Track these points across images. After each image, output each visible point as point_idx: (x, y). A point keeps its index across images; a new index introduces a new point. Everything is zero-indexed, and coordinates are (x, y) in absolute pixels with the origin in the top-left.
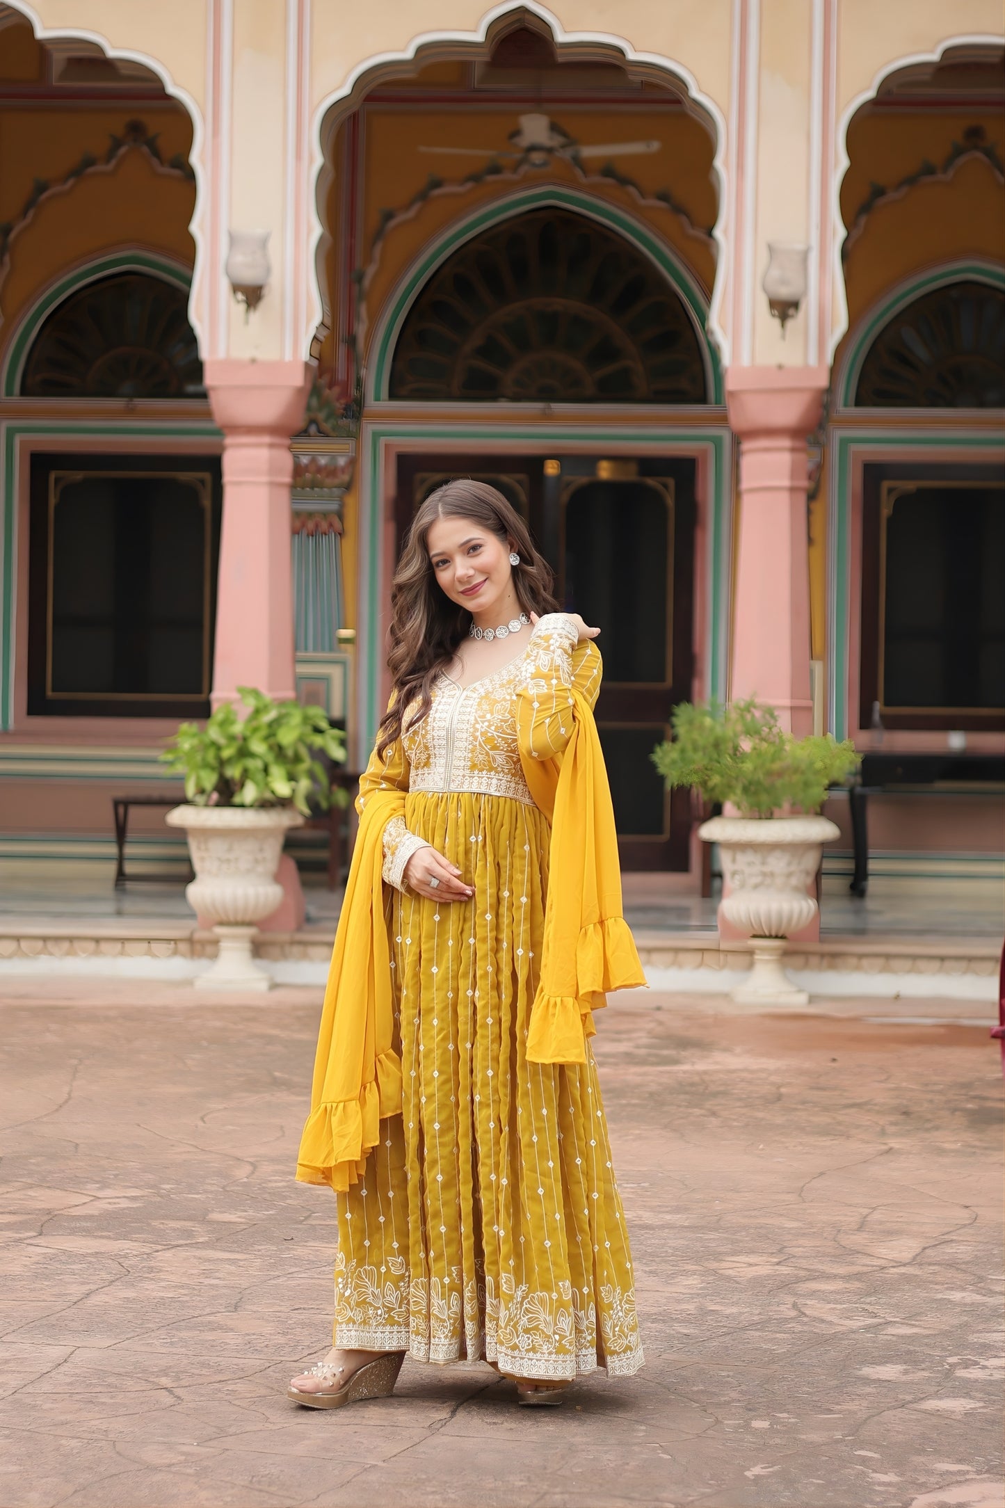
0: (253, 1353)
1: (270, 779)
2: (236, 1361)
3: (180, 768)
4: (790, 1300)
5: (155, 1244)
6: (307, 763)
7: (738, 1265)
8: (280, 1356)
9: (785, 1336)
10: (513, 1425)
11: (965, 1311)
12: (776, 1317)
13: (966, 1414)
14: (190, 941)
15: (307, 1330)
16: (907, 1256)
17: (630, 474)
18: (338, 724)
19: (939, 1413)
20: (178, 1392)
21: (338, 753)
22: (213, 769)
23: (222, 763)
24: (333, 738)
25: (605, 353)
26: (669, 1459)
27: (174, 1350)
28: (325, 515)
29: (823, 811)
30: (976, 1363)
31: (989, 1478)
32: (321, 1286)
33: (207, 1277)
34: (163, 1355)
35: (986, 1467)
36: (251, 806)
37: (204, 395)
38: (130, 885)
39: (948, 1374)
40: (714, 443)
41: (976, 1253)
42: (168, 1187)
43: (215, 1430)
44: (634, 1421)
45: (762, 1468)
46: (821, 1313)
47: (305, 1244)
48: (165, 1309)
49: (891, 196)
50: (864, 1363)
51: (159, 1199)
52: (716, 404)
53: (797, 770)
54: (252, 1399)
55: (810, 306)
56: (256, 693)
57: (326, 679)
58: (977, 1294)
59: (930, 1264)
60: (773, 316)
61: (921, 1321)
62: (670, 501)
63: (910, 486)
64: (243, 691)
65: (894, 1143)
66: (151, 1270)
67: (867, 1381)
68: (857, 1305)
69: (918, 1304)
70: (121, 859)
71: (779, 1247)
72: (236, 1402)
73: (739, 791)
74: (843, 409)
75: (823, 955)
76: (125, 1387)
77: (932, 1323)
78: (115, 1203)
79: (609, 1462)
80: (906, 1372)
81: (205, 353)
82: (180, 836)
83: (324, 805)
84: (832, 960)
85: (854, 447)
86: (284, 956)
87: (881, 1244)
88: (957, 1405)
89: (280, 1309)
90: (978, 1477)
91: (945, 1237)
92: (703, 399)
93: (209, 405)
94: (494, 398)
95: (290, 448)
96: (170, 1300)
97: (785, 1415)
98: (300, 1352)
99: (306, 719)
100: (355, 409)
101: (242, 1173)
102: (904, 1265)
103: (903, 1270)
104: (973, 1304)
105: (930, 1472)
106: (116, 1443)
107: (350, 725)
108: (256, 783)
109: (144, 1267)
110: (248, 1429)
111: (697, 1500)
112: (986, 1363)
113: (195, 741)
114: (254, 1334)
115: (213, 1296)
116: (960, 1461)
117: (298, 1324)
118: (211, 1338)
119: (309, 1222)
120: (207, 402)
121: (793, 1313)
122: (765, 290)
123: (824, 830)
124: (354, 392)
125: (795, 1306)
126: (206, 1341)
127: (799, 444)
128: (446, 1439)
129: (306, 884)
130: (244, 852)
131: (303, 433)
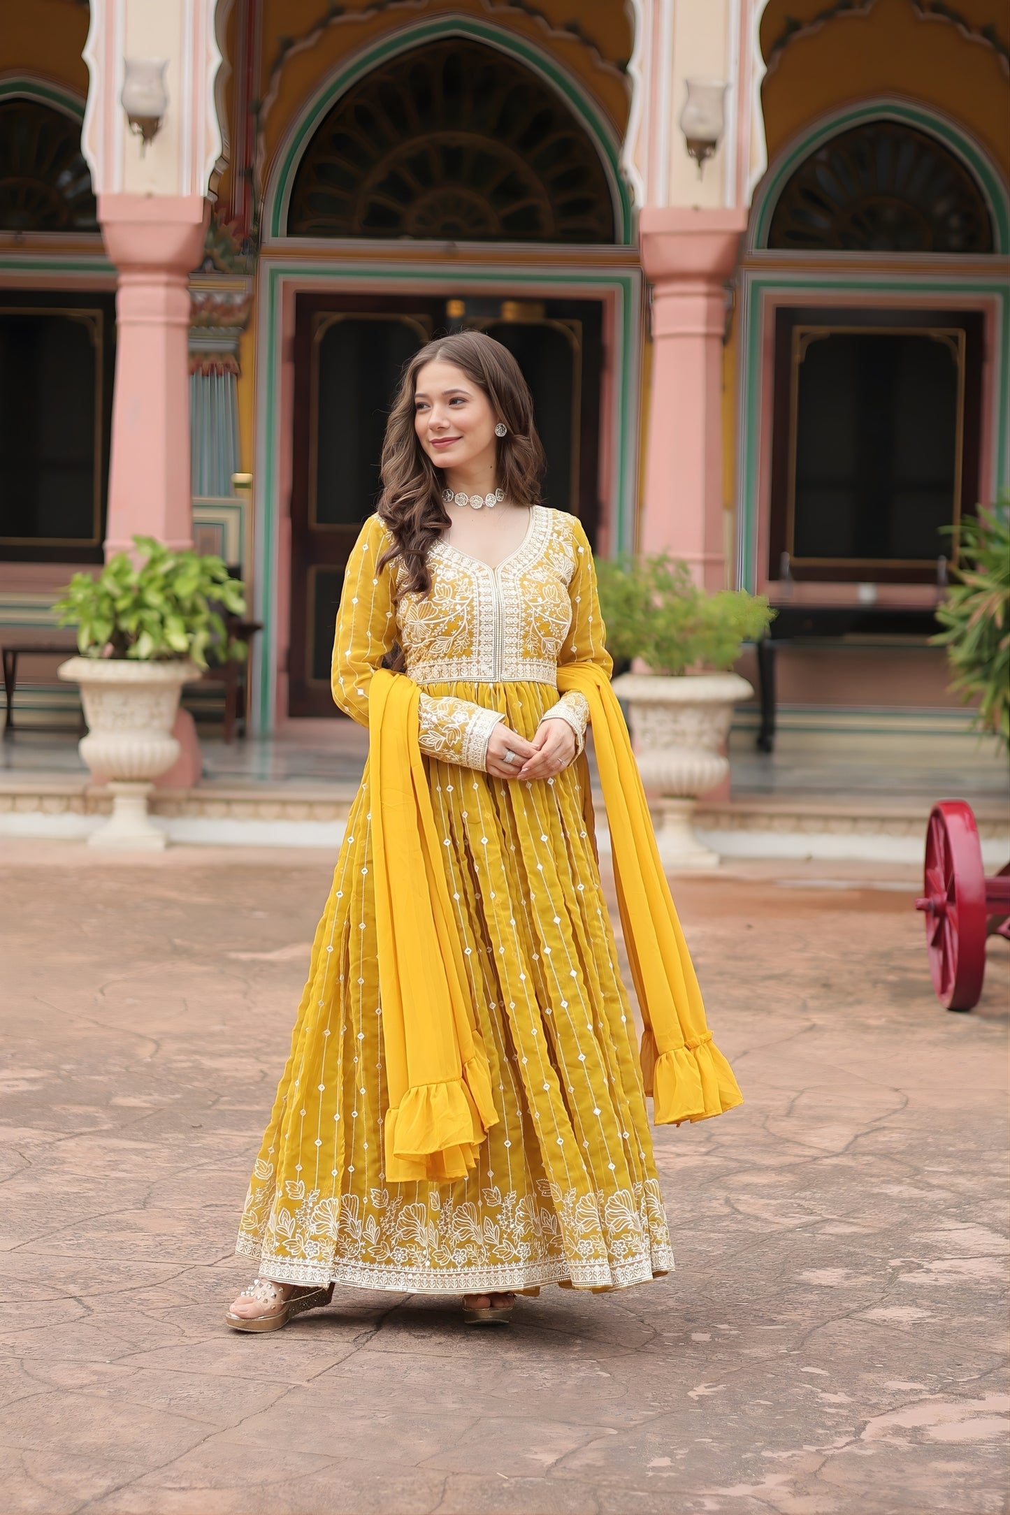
0: (165, 1256)
1: (166, 631)
2: (147, 1265)
3: (73, 619)
4: (722, 1194)
5: (57, 1131)
6: (204, 616)
7: (666, 1155)
8: (194, 1260)
9: (721, 1235)
10: (442, 1339)
11: (904, 1207)
12: (708, 1213)
13: (914, 1324)
14: (84, 797)
15: (221, 1230)
16: (839, 1145)
17: (536, 316)
18: (235, 573)
19: (886, 1323)
20: (89, 1301)
21: (237, 606)
22: (107, 620)
23: (117, 615)
24: (233, 590)
25: (510, 190)
26: (607, 1378)
27: (82, 1253)
28: (221, 354)
29: (736, 669)
30: (920, 1266)
31: (943, 1398)
32: (232, 1179)
33: (113, 1170)
34: (71, 1258)
35: (940, 1386)
36: (147, 659)
37: (97, 228)
38: (19, 736)
39: (892, 1279)
40: (623, 284)
41: (910, 1141)
42: (67, 1067)
43: (127, 1345)
44: (569, 1333)
45: (706, 1387)
46: (755, 1209)
47: (214, 1132)
48: (70, 1206)
49: (807, 30)
50: (803, 1266)
51: (59, 1081)
52: (625, 244)
53: (710, 626)
54: (166, 1310)
55: (728, 146)
56: (152, 542)
57: (222, 525)
58: (915, 1188)
59: (864, 1154)
60: (691, 155)
61: (859, 1218)
62: (577, 344)
63: (823, 331)
64: (139, 540)
65: (818, 1019)
66: (54, 1161)
67: (807, 1287)
68: (791, 1201)
69: (854, 1199)
70: (9, 708)
71: (705, 1135)
72: (149, 1313)
73: (651, 649)
74: (756, 252)
75: (733, 816)
76: (31, 1295)
77: (869, 1222)
78: (13, 1086)
79: (545, 1381)
80: (848, 1277)
81: (99, 187)
82: (73, 688)
83: (222, 657)
84: (743, 820)
85: (767, 291)
86: (180, 813)
87: (812, 1132)
88: (905, 1314)
89: (191, 1205)
90: (932, 1397)
91: (877, 1123)
92: (611, 239)
93: (101, 239)
94: (396, 235)
95: (187, 287)
96: (75, 1195)
97: (725, 1326)
98: (215, 1254)
99: (204, 570)
100: (253, 244)
101: (145, 1052)
102: (837, 1155)
103: (835, 1161)
104: (911, 1199)
105: (882, 1392)
106: (24, 1361)
107: (246, 573)
108: (153, 635)
109: (46, 1158)
110: (163, 1344)
111: (641, 1424)
112: (930, 1266)
113: (89, 592)
114: (165, 1235)
115: (120, 1191)
116: (912, 1379)
117: (211, 1224)
118: (119, 1239)
119: (218, 1107)
120: (100, 236)
121: (727, 1210)
122: (682, 129)
123: (737, 688)
124: (252, 228)
125: (727, 1201)
126: (116, 1242)
127: (715, 289)
128: (373, 1355)
129: (203, 737)
130: (140, 708)
131: (200, 270)
